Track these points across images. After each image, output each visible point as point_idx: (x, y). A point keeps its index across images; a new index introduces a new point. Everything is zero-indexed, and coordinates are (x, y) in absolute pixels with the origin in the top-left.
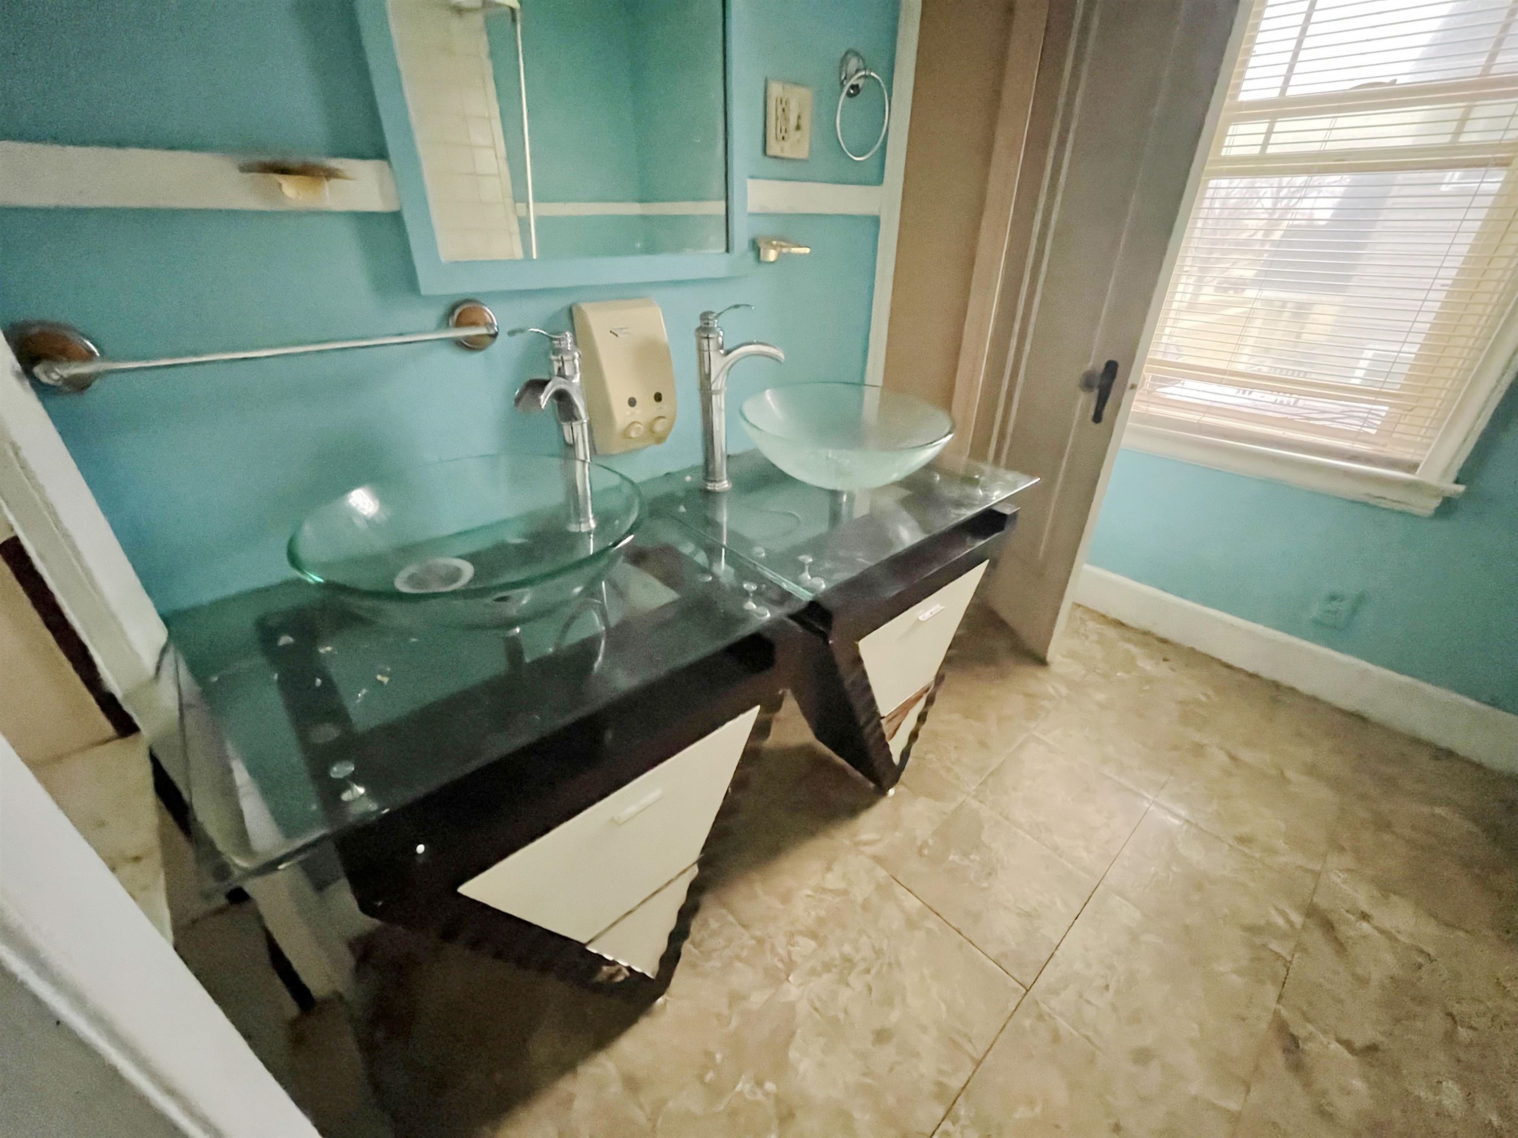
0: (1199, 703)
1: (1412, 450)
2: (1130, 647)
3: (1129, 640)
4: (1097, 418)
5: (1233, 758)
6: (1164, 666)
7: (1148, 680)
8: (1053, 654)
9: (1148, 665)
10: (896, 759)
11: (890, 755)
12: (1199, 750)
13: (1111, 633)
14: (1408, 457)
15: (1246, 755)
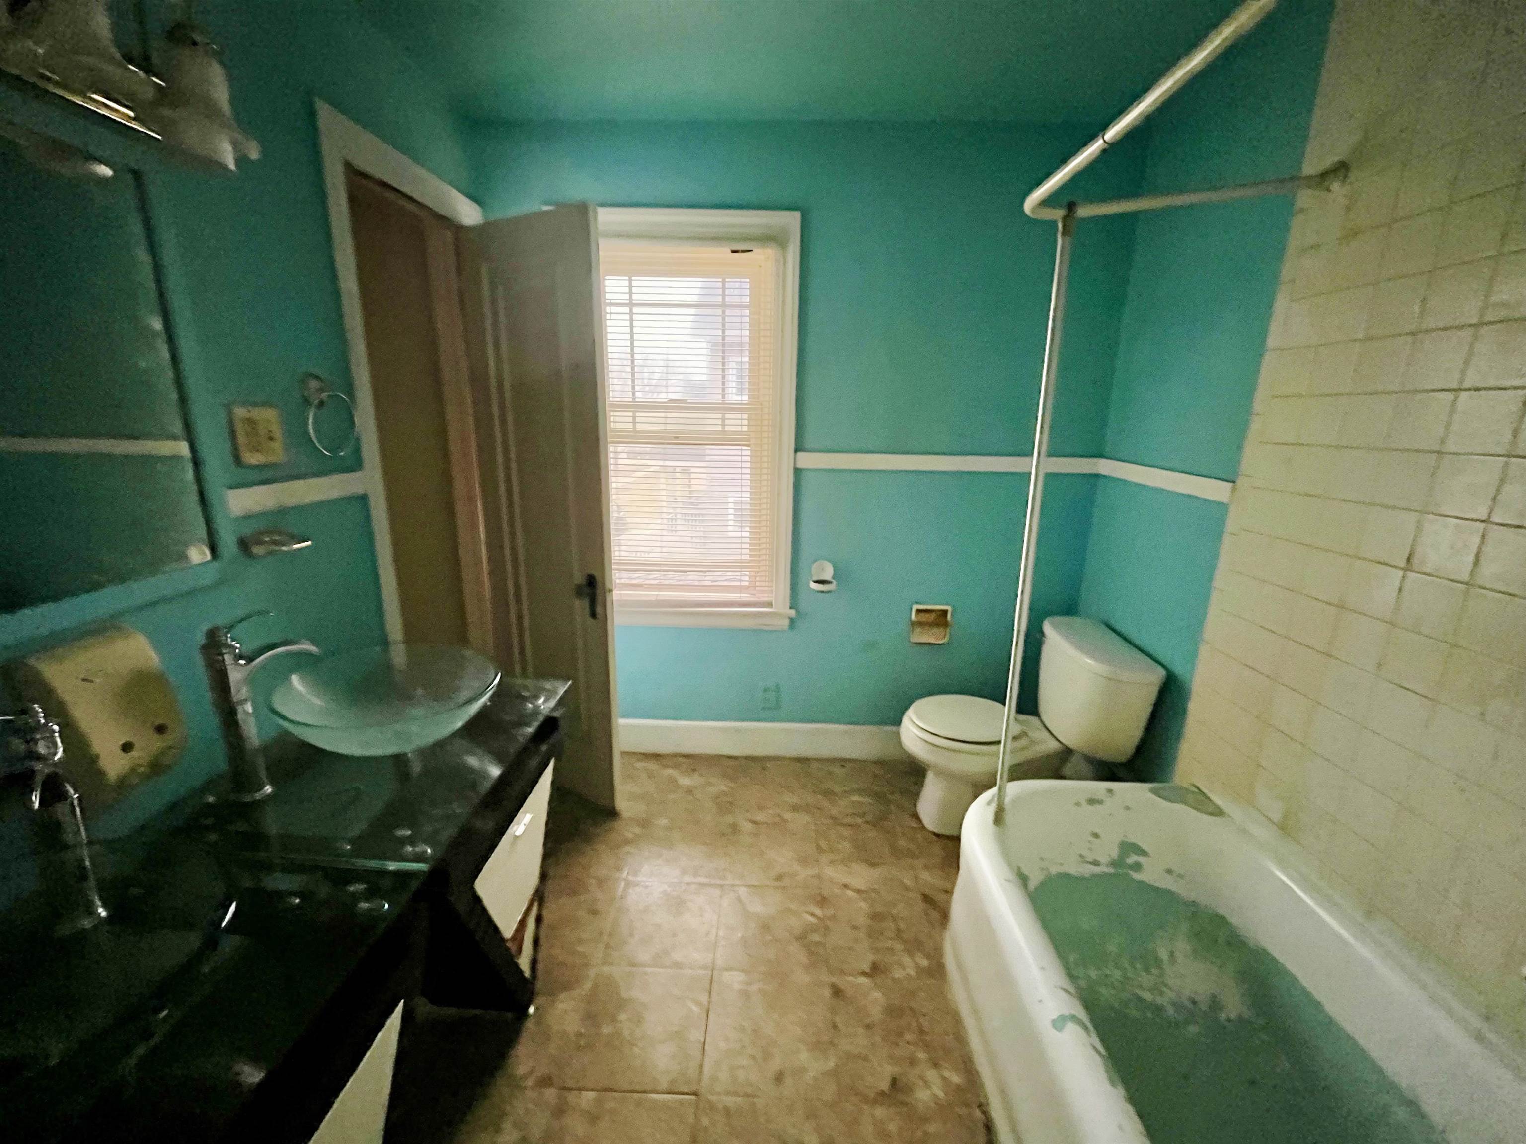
0: (725, 794)
1: (767, 595)
2: (670, 771)
3: (666, 766)
4: (593, 615)
5: (754, 822)
6: (696, 776)
7: (689, 791)
8: (622, 804)
9: (685, 781)
10: (527, 973)
11: (521, 972)
12: (735, 829)
13: (652, 765)
14: (766, 599)
15: (760, 817)
